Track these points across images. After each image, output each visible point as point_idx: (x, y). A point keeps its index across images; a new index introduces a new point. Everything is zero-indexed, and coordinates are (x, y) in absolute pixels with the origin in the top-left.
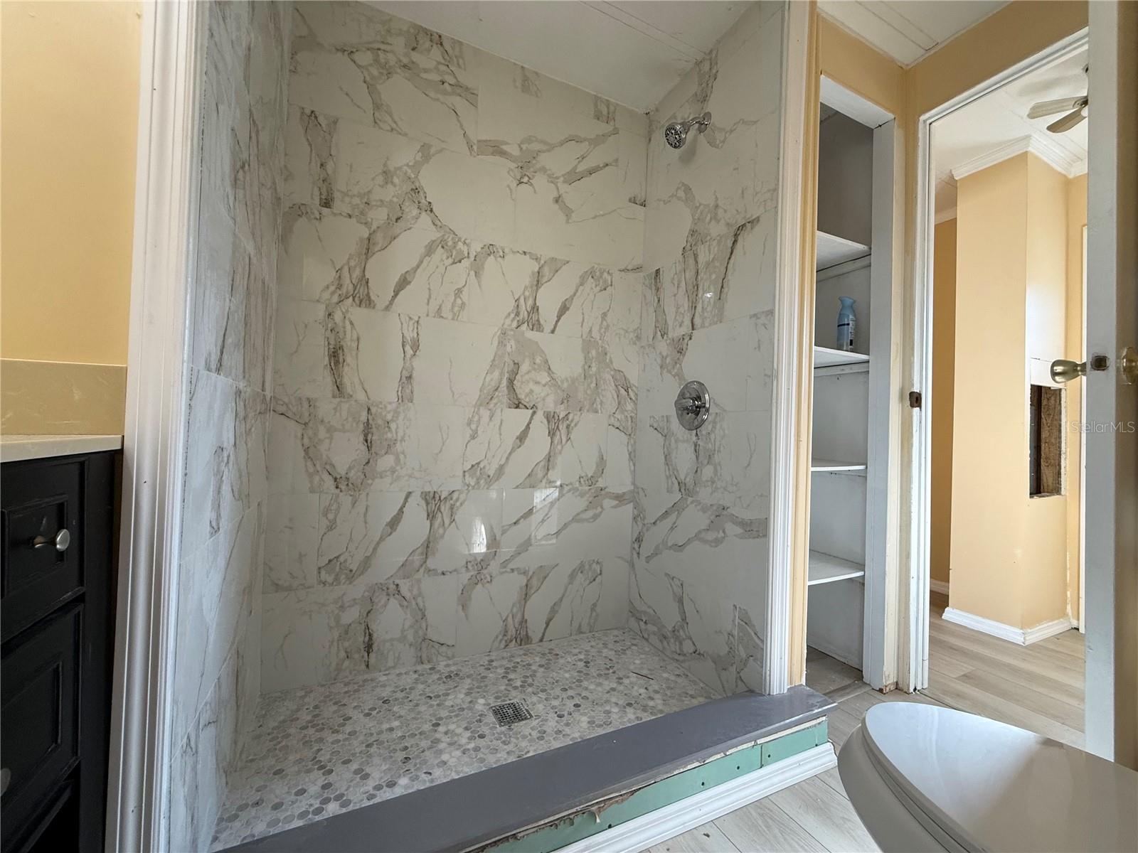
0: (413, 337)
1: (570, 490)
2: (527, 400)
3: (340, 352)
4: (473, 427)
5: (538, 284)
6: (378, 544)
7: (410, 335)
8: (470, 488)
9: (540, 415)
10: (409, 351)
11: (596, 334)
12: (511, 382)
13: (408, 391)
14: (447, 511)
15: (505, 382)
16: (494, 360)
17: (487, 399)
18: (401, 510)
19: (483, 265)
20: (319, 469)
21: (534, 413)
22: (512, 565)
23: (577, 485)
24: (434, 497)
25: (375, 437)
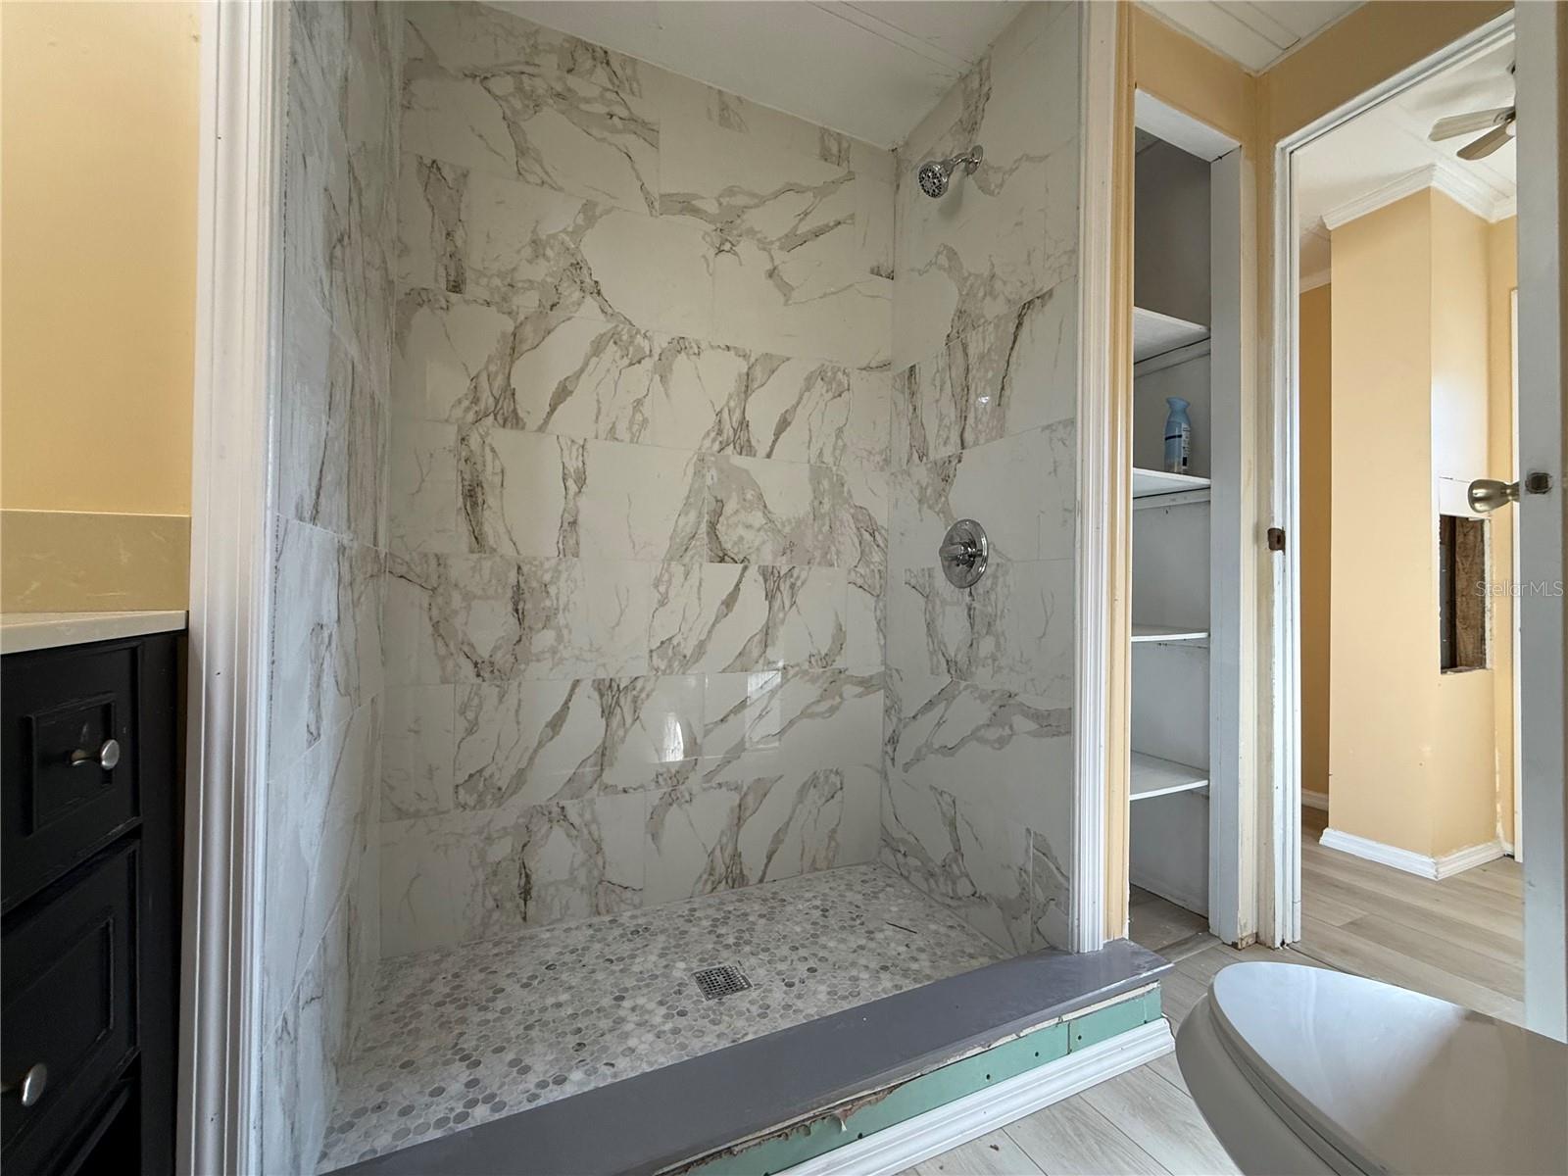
0: (578, 467)
1: (795, 675)
2: (736, 550)
3: (478, 490)
4: (662, 589)
5: (747, 391)
6: (536, 751)
7: (573, 465)
8: (660, 673)
9: (753, 572)
10: (573, 487)
11: (828, 459)
12: (713, 526)
13: (572, 542)
14: (628, 704)
15: (704, 527)
16: (688, 497)
17: (680, 550)
18: (566, 706)
19: (671, 365)
20: (454, 651)
21: (745, 568)
22: (719, 779)
23: (806, 666)
24: (610, 686)
25: (528, 606)
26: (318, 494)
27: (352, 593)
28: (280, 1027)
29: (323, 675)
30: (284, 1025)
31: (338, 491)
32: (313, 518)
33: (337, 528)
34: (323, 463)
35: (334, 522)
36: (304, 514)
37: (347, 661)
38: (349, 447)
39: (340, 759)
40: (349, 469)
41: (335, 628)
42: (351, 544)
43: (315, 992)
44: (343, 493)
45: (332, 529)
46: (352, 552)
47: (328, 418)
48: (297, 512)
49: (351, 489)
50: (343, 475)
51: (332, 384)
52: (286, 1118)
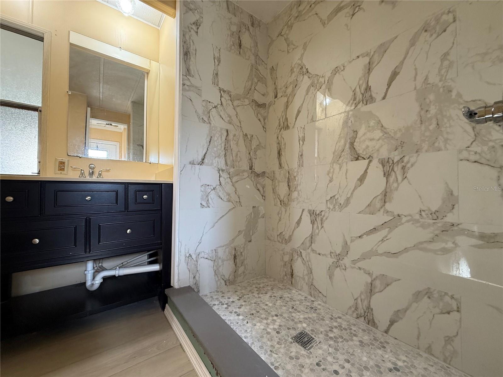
2: (365, 153)
3: (280, 151)
4: (331, 175)
6: (294, 231)
7: (301, 135)
8: (330, 210)
9: (375, 162)
10: (301, 143)
12: (352, 144)
14: (319, 220)
15: (348, 146)
16: (340, 134)
17: (338, 157)
20: (276, 197)
21: (370, 161)
22: (359, 264)
24: (313, 213)
25: (291, 184)
26: (203, 159)
27: (231, 180)
28: (188, 255)
29: (211, 195)
30: (190, 256)
31: (217, 158)
32: (200, 164)
33: (217, 166)
34: (206, 153)
35: (215, 165)
36: (195, 163)
37: (229, 194)
38: (225, 148)
39: (225, 215)
40: (226, 153)
41: (218, 186)
42: (228, 169)
43: (209, 258)
44: (221, 158)
45: (213, 165)
46: (230, 171)
47: (209, 144)
48: (190, 163)
49: (227, 157)
50: (221, 155)
51: (211, 137)
52: (191, 273)
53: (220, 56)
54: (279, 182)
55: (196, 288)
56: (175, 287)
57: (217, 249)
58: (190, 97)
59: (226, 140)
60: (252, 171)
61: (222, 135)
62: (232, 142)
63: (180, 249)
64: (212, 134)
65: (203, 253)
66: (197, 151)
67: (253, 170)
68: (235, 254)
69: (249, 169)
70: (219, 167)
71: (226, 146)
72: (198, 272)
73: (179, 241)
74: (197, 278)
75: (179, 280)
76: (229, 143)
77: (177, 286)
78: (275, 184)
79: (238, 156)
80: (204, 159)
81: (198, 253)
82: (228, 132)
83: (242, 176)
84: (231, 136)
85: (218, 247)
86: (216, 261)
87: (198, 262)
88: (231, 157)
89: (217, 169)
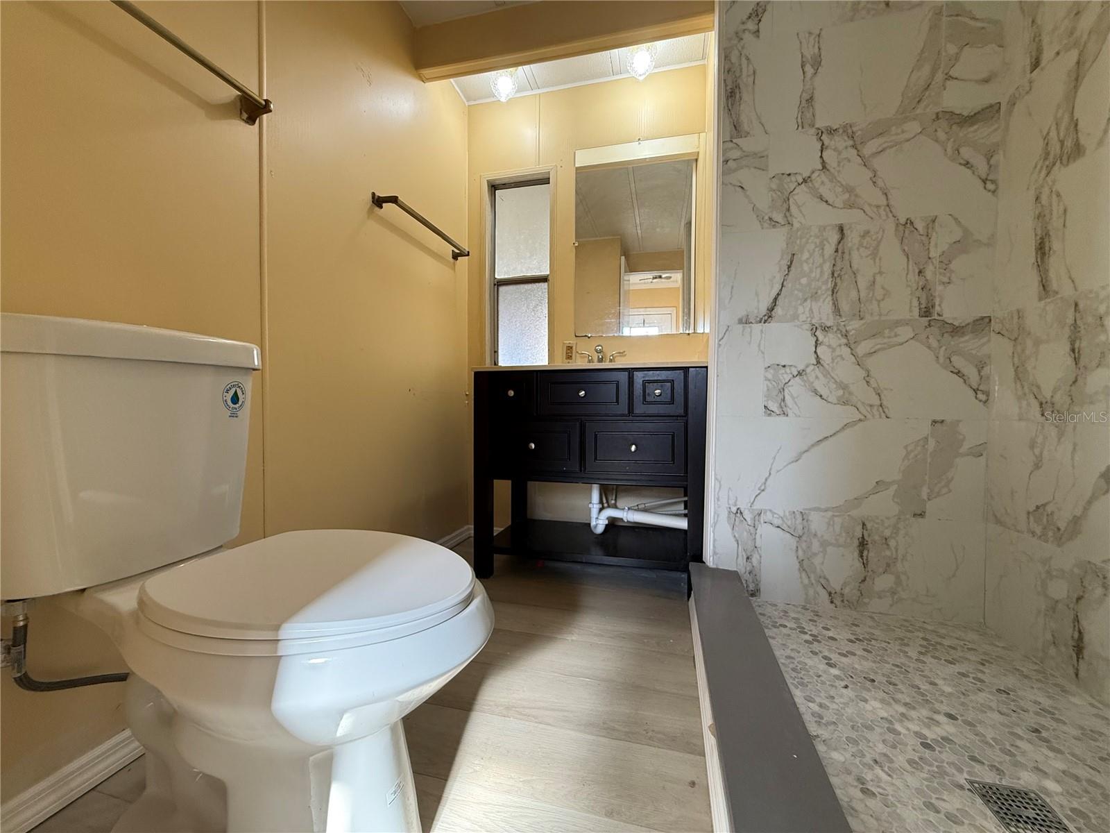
26: (771, 309)
27: (852, 349)
28: (734, 509)
29: (790, 388)
30: (739, 511)
31: (809, 301)
32: (763, 321)
33: (809, 319)
34: (778, 294)
35: (802, 318)
36: (751, 321)
37: (843, 386)
38: (833, 274)
39: (831, 436)
40: (836, 285)
41: (812, 367)
42: (843, 323)
43: (785, 527)
44: (821, 300)
45: (798, 320)
46: (848, 328)
47: (787, 272)
48: (740, 321)
49: (841, 295)
50: (819, 292)
51: (794, 254)
52: (740, 547)
53: (820, 49)
54: (1037, 343)
55: (753, 582)
56: (708, 565)
57: (807, 512)
58: (741, 183)
59: (837, 251)
60: (930, 320)
61: (825, 242)
62: (855, 255)
63: (718, 494)
64: (796, 248)
65: (768, 513)
66: (757, 294)
67: (936, 317)
68: (863, 537)
69: (917, 317)
70: (814, 322)
71: (837, 268)
72: (758, 551)
73: (716, 479)
74: (755, 560)
75: (715, 553)
76: (846, 256)
77: (711, 564)
78: (1023, 351)
79: (878, 286)
80: (773, 309)
81: (756, 510)
82: (845, 232)
83: (889, 337)
84: (853, 238)
85: (810, 509)
86: (804, 538)
87: (756, 530)
88: (854, 294)
89: (807, 326)
